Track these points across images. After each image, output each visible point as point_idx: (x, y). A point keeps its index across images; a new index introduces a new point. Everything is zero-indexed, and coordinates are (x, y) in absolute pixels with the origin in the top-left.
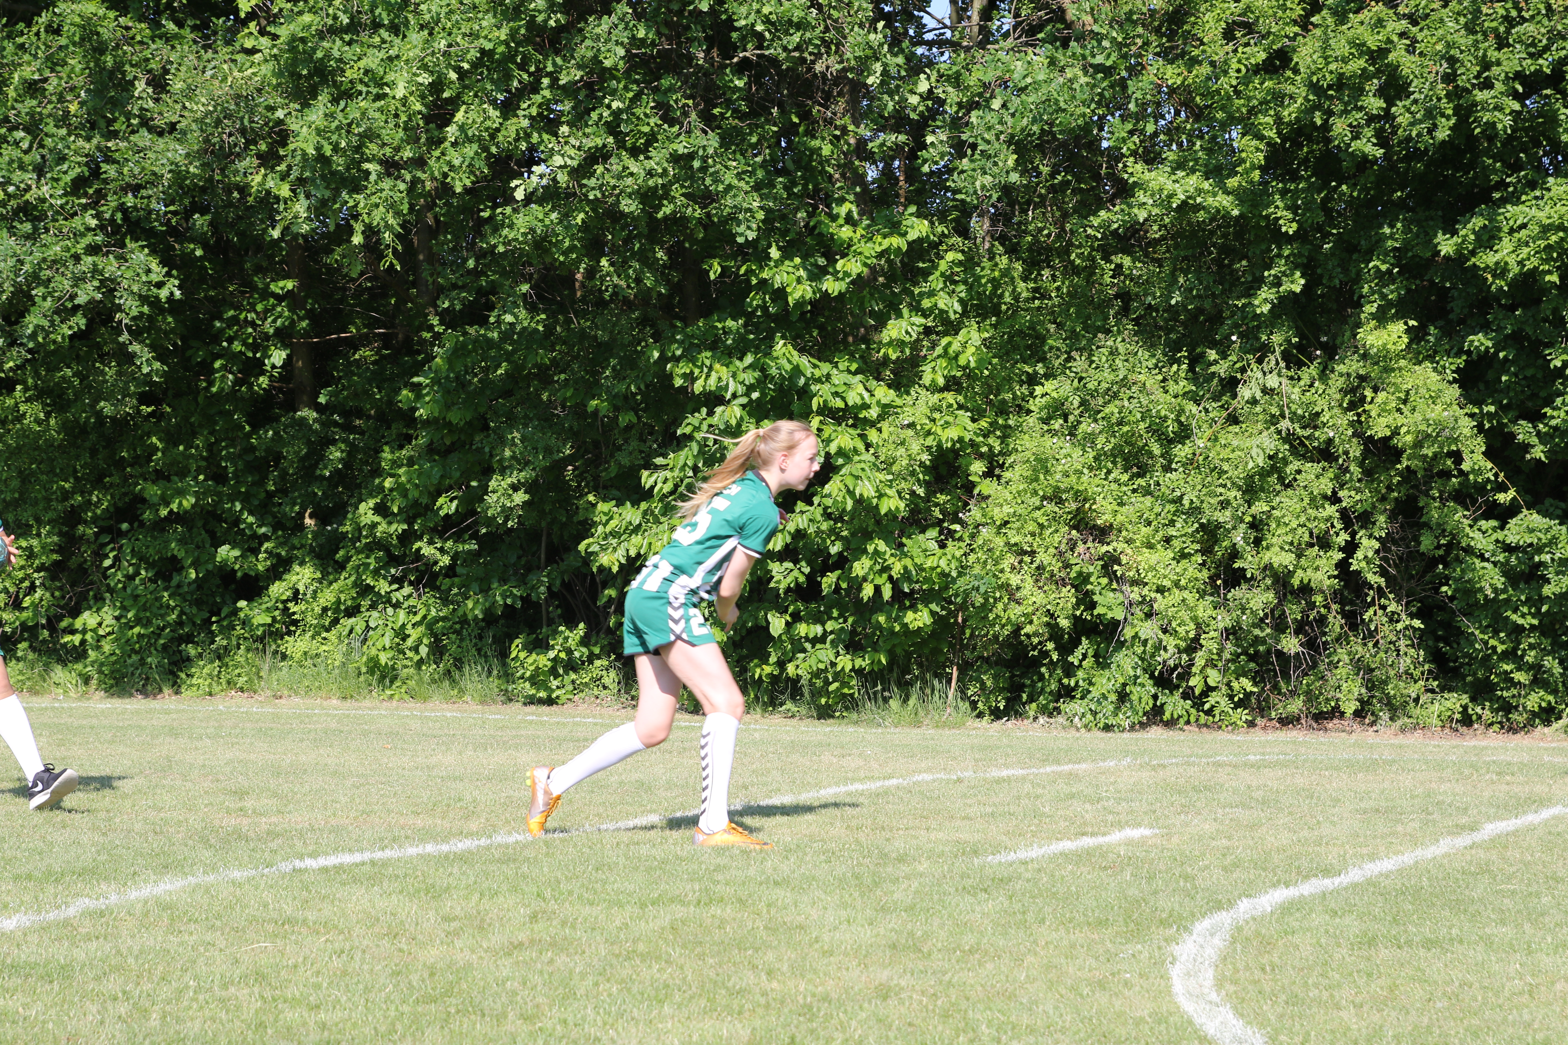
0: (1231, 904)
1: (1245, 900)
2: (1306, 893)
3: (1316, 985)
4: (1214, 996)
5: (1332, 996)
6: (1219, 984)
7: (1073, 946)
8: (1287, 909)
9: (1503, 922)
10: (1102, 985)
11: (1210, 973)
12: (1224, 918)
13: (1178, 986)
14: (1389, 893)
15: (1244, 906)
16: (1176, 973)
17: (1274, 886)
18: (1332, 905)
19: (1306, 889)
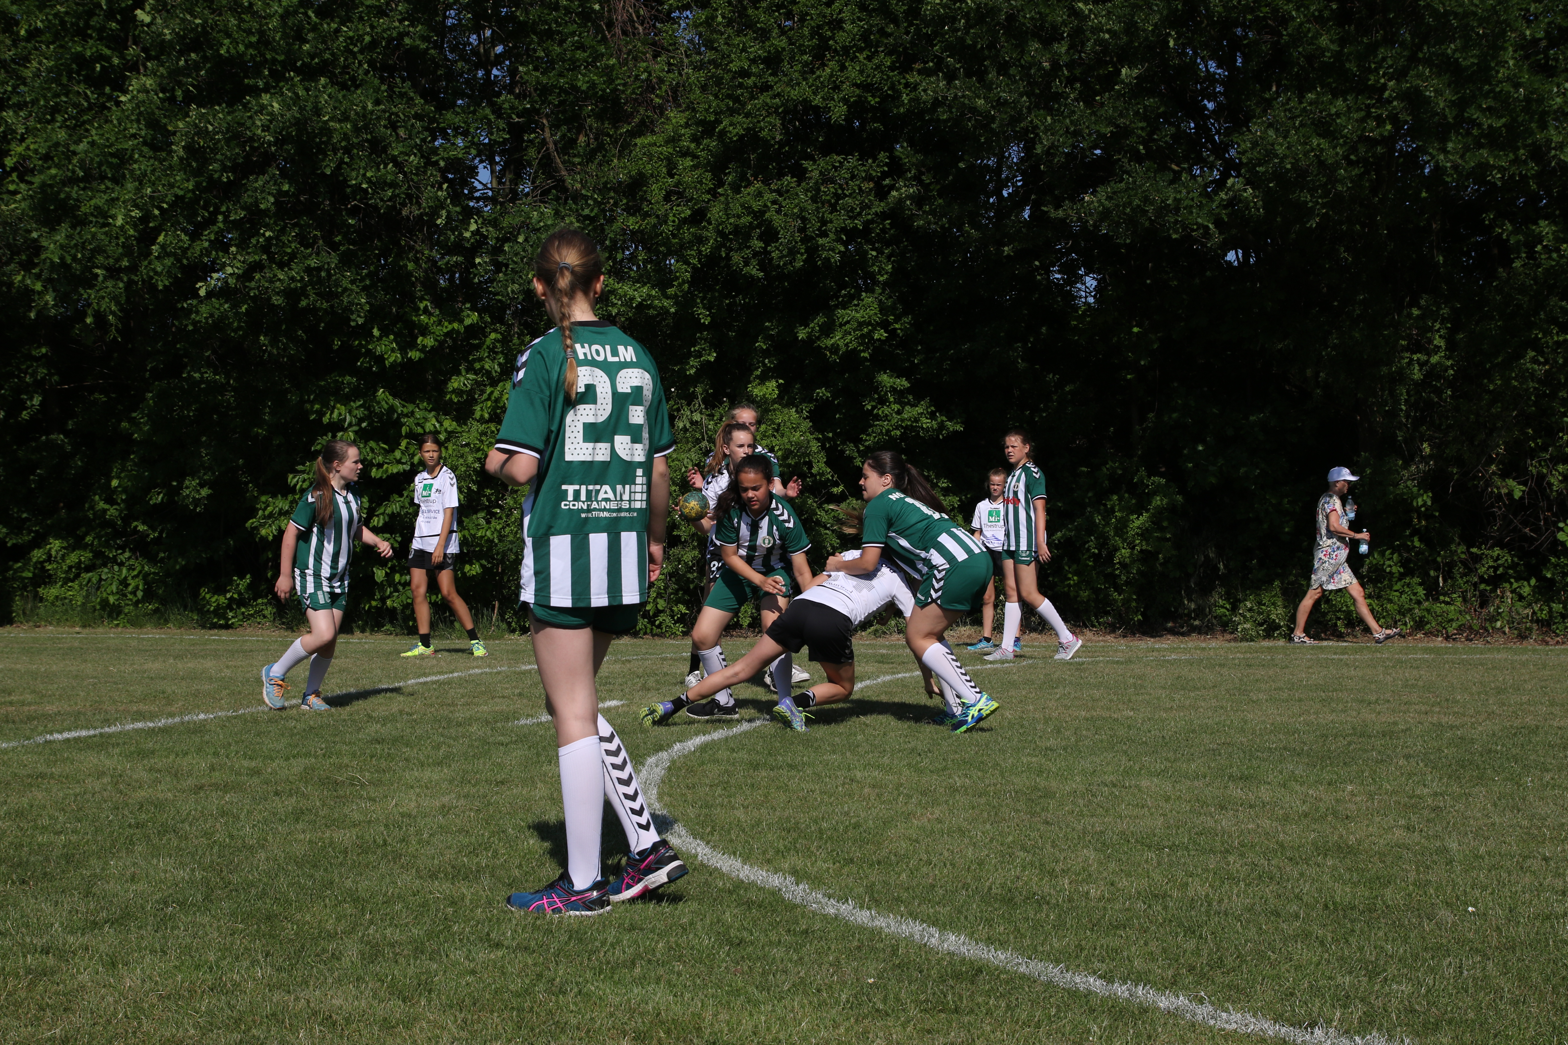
0: (669, 746)
2: (715, 738)
3: (720, 796)
5: (730, 802)
6: (660, 797)
8: (703, 748)
9: (834, 752)
11: (655, 791)
12: (664, 755)
15: (677, 746)
17: (696, 734)
18: (732, 745)
19: (715, 735)
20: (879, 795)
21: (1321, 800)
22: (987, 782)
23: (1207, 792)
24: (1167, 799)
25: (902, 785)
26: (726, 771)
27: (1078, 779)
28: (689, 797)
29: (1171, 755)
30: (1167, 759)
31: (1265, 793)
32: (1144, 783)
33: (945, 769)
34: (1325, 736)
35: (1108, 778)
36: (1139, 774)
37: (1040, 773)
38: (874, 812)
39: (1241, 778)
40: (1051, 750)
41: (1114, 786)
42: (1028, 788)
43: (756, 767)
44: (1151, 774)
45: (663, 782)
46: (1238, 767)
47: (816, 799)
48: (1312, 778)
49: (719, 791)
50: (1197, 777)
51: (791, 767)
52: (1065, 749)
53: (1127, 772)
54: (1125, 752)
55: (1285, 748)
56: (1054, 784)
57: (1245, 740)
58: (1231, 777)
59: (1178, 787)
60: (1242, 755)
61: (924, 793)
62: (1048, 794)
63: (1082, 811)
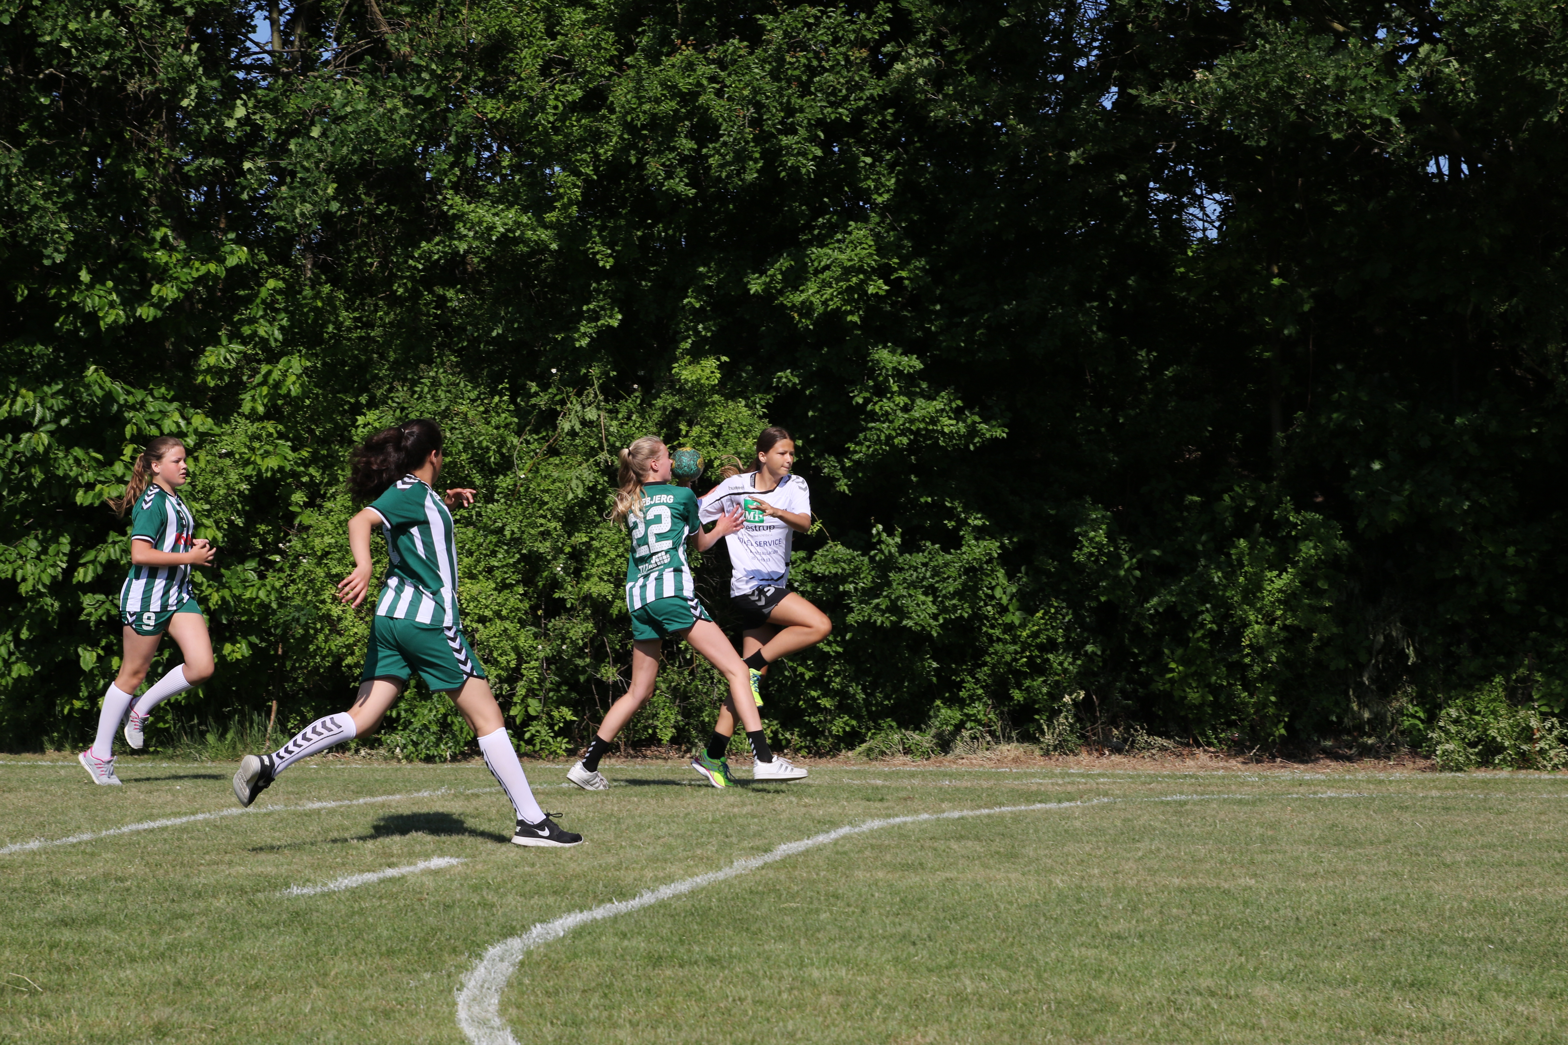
0: (525, 928)
1: (539, 925)
2: (599, 917)
3: (597, 1007)
4: (497, 1022)
5: (610, 1017)
6: (503, 1010)
7: (361, 976)
8: (578, 933)
9: (781, 939)
10: (387, 1014)
11: (495, 1000)
12: (515, 943)
13: (462, 1013)
14: (679, 915)
15: (537, 930)
16: (462, 998)
17: (569, 911)
18: (623, 928)
19: (599, 913)
20: (845, 1007)
21: (1535, 1020)
22: (1014, 987)
23: (1356, 1005)
24: (1293, 1016)
25: (882, 990)
26: (611, 969)
27: (1157, 983)
28: (548, 1009)
29: (1306, 948)
30: (1300, 955)
31: (1447, 1009)
32: (1259, 990)
33: (951, 966)
34: (1552, 921)
35: (1205, 983)
36: (1254, 977)
37: (1098, 974)
38: (834, 1032)
39: (1412, 985)
40: (1119, 937)
41: (1213, 994)
42: (1076, 998)
43: (656, 961)
44: (1270, 977)
45: (510, 985)
46: (1409, 966)
47: (745, 1013)
48: (1525, 987)
49: (596, 999)
50: (1343, 983)
51: (711, 961)
52: (1141, 937)
53: (1235, 974)
54: (1234, 942)
55: (1488, 940)
56: (1118, 991)
57: (1424, 925)
58: (1396, 983)
59: (1312, 997)
60: (1417, 949)
61: (915, 1004)
62: (1108, 1006)
63: (1157, 1034)
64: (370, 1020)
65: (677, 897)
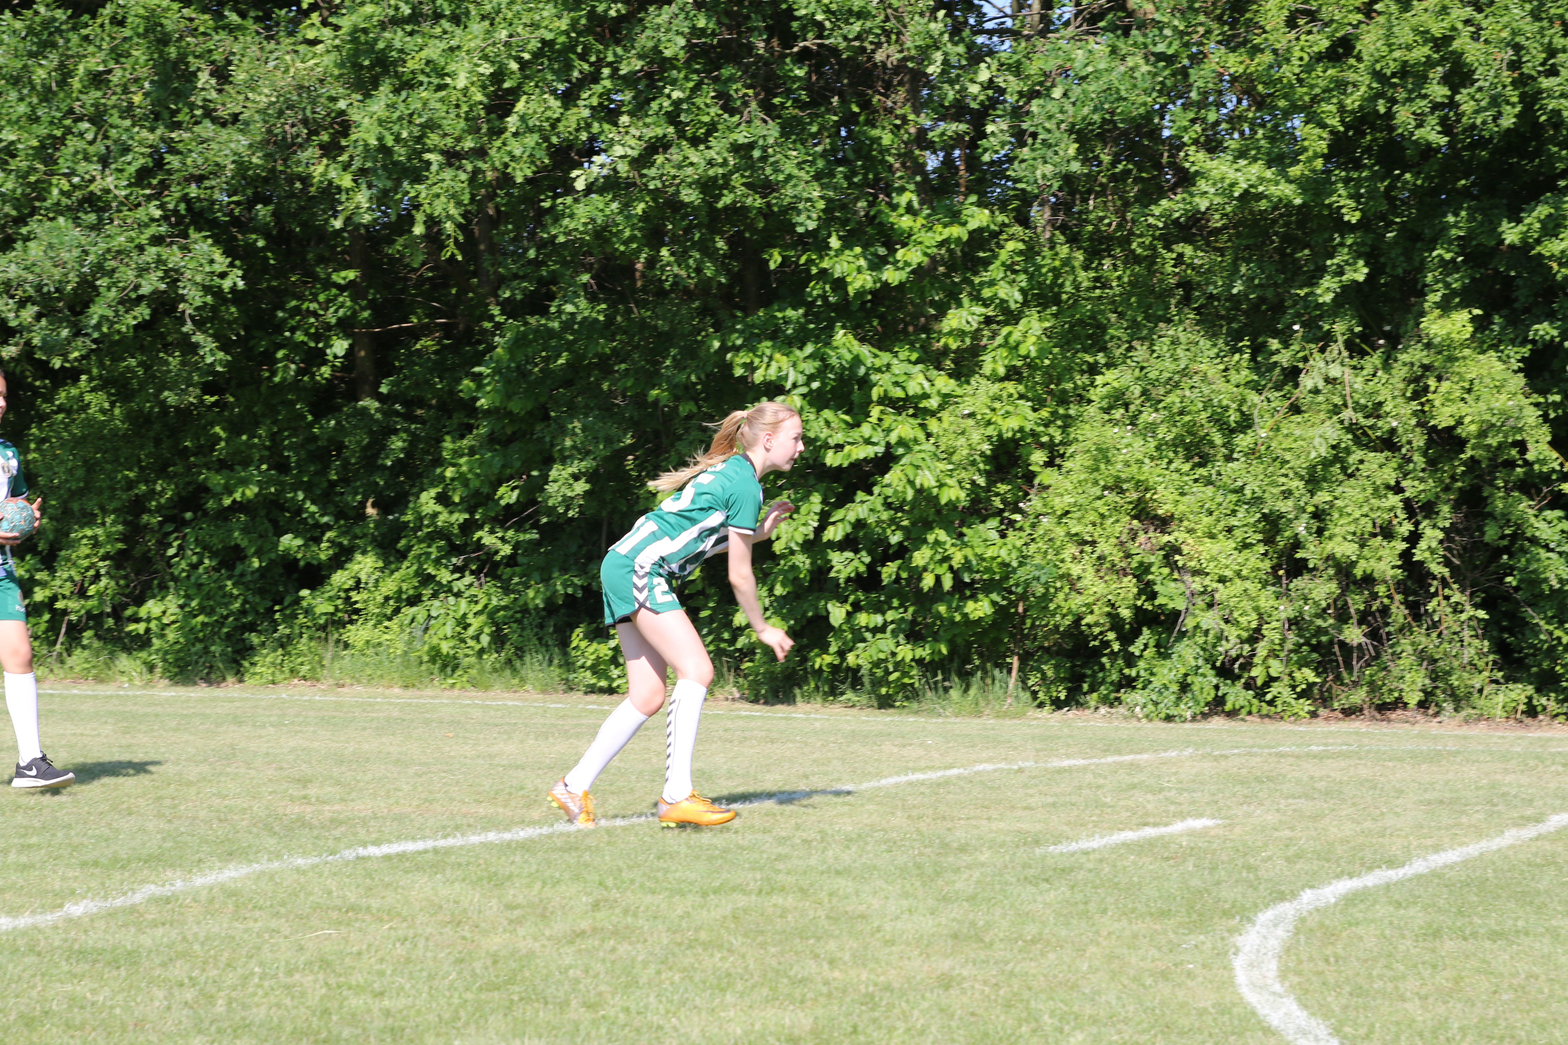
0: (1294, 895)
1: (1308, 891)
2: (1370, 884)
3: (1381, 977)
4: (1277, 987)
5: (1396, 988)
6: (1283, 975)
7: (1135, 936)
8: (1351, 900)
10: (1164, 975)
11: (1273, 965)
12: (1287, 909)
13: (1241, 977)
14: (1454, 885)
15: (1307, 896)
16: (1239, 963)
17: (1338, 876)
18: (1397, 897)
19: (1371, 880)
28: (1330, 978)
43: (1437, 933)
45: (1286, 950)
49: (1378, 969)
51: (1497, 935)
64: (1149, 981)
65: (1451, 867)
